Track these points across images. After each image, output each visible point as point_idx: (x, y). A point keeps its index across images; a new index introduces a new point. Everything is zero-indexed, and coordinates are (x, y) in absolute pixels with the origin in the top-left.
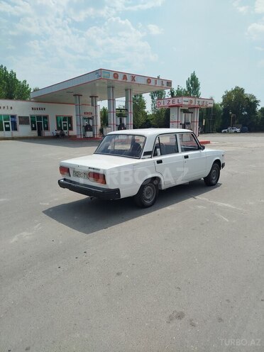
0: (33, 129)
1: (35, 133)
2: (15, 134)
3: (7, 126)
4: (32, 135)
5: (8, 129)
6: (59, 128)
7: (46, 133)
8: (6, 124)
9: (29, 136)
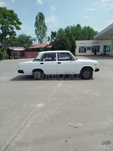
0: (92, 52)
1: (93, 53)
2: (85, 54)
3: (82, 51)
4: (92, 54)
5: (82, 52)
6: (104, 51)
7: (98, 53)
8: (82, 50)
9: (90, 54)
